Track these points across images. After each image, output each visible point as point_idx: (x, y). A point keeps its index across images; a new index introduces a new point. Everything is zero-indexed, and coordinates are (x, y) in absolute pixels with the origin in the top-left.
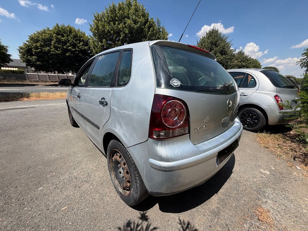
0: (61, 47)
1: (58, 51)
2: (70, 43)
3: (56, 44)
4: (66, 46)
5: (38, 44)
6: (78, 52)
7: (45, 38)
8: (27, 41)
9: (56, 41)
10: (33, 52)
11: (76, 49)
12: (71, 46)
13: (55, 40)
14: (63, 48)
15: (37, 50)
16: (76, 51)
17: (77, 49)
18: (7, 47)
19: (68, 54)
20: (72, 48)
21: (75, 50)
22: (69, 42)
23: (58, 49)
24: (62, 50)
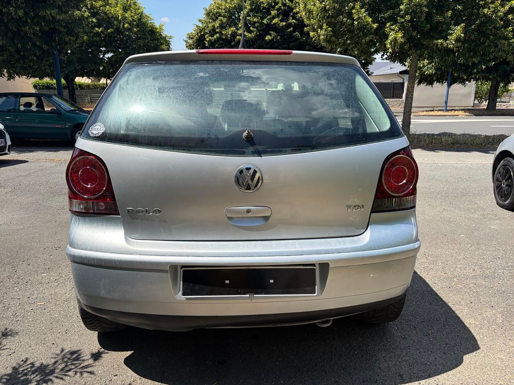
0: (258, 22)
1: (251, 32)
2: (278, 10)
3: (250, 16)
4: (269, 17)
5: (217, 24)
6: (291, 29)
7: (230, 7)
8: (200, 21)
9: (251, 10)
10: (207, 41)
11: (289, 21)
12: (278, 16)
13: (249, 7)
14: (262, 23)
15: (213, 37)
16: (289, 26)
17: (291, 21)
18: (171, 38)
19: (271, 36)
20: (281, 21)
21: (286, 25)
22: (277, 7)
23: (251, 28)
24: (259, 28)
